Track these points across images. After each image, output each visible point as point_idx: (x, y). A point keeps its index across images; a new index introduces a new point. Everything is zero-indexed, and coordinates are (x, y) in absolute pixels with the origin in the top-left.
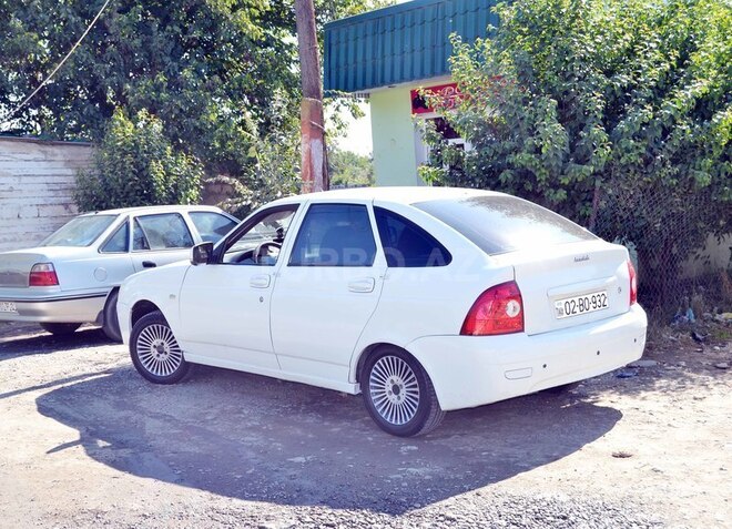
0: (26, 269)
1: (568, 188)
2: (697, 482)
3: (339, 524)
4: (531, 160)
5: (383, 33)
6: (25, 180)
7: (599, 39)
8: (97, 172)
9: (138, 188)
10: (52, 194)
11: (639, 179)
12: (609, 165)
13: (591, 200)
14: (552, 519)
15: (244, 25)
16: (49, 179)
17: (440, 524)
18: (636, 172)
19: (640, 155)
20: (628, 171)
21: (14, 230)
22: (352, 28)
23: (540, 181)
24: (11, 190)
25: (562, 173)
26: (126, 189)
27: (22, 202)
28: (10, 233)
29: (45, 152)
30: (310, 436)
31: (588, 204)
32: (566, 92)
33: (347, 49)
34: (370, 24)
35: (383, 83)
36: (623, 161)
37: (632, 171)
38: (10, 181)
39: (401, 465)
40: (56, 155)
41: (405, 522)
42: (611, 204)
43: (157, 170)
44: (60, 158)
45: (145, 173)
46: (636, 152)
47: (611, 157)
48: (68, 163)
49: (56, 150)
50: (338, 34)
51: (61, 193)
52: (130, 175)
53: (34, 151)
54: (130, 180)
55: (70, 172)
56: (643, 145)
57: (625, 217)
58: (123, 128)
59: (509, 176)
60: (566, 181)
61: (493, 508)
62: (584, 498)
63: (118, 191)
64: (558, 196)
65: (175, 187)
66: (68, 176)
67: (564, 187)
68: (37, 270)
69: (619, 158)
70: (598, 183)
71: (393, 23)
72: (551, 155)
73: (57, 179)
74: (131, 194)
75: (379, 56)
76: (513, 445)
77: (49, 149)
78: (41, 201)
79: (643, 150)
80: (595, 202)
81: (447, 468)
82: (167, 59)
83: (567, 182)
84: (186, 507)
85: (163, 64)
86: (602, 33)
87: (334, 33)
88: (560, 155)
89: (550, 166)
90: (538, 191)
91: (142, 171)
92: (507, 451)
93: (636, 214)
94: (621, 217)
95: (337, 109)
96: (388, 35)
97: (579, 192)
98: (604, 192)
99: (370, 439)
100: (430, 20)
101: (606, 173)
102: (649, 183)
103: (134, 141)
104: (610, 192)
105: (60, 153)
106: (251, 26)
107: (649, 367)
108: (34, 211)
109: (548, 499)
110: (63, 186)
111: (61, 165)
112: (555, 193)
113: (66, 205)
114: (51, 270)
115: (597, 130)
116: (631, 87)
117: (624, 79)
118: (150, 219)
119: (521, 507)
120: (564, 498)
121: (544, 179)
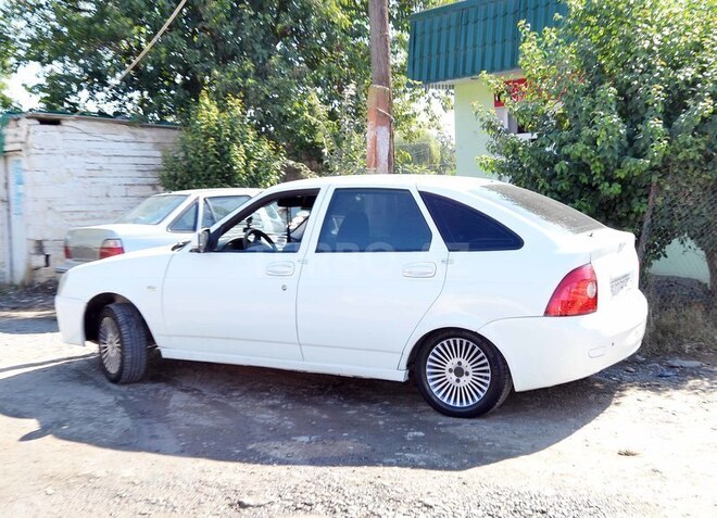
0: (97, 244)
1: (624, 183)
2: (693, 484)
3: (317, 503)
4: (586, 151)
5: (467, 24)
6: (114, 160)
7: (667, 31)
8: (182, 154)
9: (219, 170)
10: (140, 174)
11: (699, 176)
12: (666, 160)
13: (647, 196)
14: (531, 513)
15: (333, 14)
16: (137, 160)
17: (415, 510)
18: (695, 168)
19: (700, 151)
20: (687, 168)
21: (101, 208)
22: (437, 19)
23: (595, 174)
24: (101, 169)
25: (619, 167)
26: (208, 172)
27: (111, 181)
28: (99, 211)
29: (134, 134)
30: (325, 416)
31: (644, 200)
32: (629, 85)
33: (431, 41)
34: (454, 15)
35: (464, 74)
36: (681, 156)
37: (691, 167)
38: (101, 161)
39: (401, 450)
40: (144, 137)
41: (382, 506)
42: (668, 201)
43: (238, 153)
44: (149, 140)
45: (226, 156)
46: (695, 148)
47: (668, 152)
48: (157, 145)
49: (145, 132)
50: (423, 25)
51: (149, 174)
52: (212, 158)
53: (125, 133)
54: (211, 163)
55: (159, 154)
56: (704, 141)
57: (683, 215)
58: (208, 111)
59: (564, 168)
60: (621, 174)
61: (475, 497)
62: (570, 493)
63: (200, 173)
64: (612, 189)
65: (256, 171)
66: (155, 157)
67: (620, 181)
68: (106, 245)
69: (678, 153)
70: (655, 179)
71: (476, 15)
72: (606, 148)
73: (145, 161)
74: (212, 177)
75: (462, 48)
76: (520, 437)
77: (139, 131)
78: (129, 181)
79: (703, 146)
80: (651, 197)
81: (446, 456)
82: (258, 47)
83: (623, 177)
84: (175, 478)
85: (254, 51)
86: (670, 25)
87: (419, 24)
88: (616, 147)
89: (605, 158)
90: (594, 184)
91: (223, 153)
92: (512, 442)
93: (696, 212)
94: (680, 215)
95: (429, 101)
96: (471, 26)
97: (635, 187)
98: (661, 188)
99: (381, 423)
100: (512, 11)
101: (664, 168)
102: (709, 181)
103: (217, 125)
104: (668, 188)
105: (150, 135)
106: (340, 15)
107: (692, 368)
108: (122, 191)
109: (534, 492)
110: (152, 168)
111: (149, 146)
112: (610, 186)
113: (153, 186)
114: (119, 246)
115: (656, 124)
116: (695, 81)
117: (688, 73)
118: (219, 201)
119: (503, 499)
120: (550, 492)
121: (598, 171)
